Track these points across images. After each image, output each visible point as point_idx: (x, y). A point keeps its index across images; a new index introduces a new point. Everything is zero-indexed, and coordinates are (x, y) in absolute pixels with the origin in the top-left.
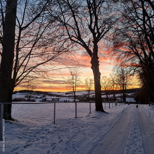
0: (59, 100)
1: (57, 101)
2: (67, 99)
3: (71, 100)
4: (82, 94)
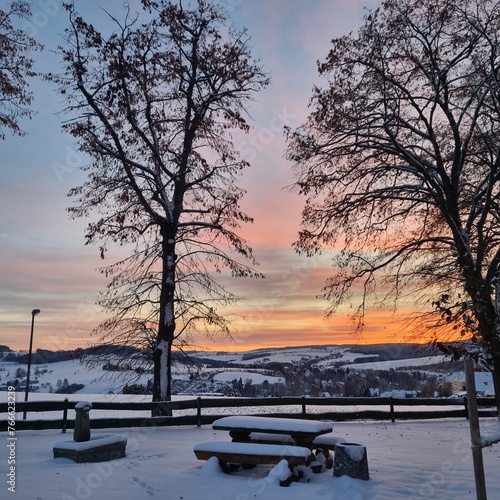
0: (214, 378)
1: (209, 383)
2: (244, 376)
3: (257, 379)
4: (298, 359)
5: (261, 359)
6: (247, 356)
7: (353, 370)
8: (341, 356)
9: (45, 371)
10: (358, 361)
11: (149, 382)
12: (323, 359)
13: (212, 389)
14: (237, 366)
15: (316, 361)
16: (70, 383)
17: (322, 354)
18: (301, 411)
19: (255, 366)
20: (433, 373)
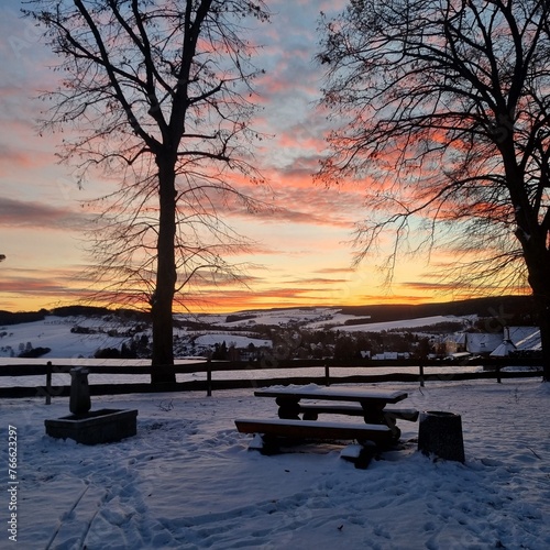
0: (196, 342)
1: (190, 347)
2: (228, 339)
3: (242, 342)
4: (286, 321)
5: (247, 321)
6: (231, 318)
7: (344, 332)
8: (331, 318)
9: (5, 334)
10: (349, 323)
11: (124, 346)
12: (312, 321)
13: (193, 353)
14: (220, 328)
15: (304, 323)
16: (34, 347)
17: (311, 316)
18: (323, 375)
19: (239, 329)
20: (426, 335)
